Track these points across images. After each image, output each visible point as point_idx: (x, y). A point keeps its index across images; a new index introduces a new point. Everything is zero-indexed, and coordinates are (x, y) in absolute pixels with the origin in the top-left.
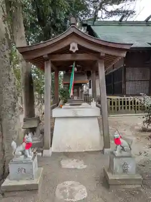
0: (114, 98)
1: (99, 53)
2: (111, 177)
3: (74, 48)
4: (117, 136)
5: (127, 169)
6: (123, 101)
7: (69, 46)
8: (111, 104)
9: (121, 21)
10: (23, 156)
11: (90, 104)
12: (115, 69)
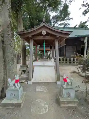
0: (61, 58)
1: (56, 36)
2: (61, 100)
3: (44, 33)
4: (65, 77)
5: (70, 95)
6: (64, 59)
7: (42, 32)
8: (59, 61)
9: (64, 27)
10: (14, 87)
11: (51, 60)
12: (61, 46)
